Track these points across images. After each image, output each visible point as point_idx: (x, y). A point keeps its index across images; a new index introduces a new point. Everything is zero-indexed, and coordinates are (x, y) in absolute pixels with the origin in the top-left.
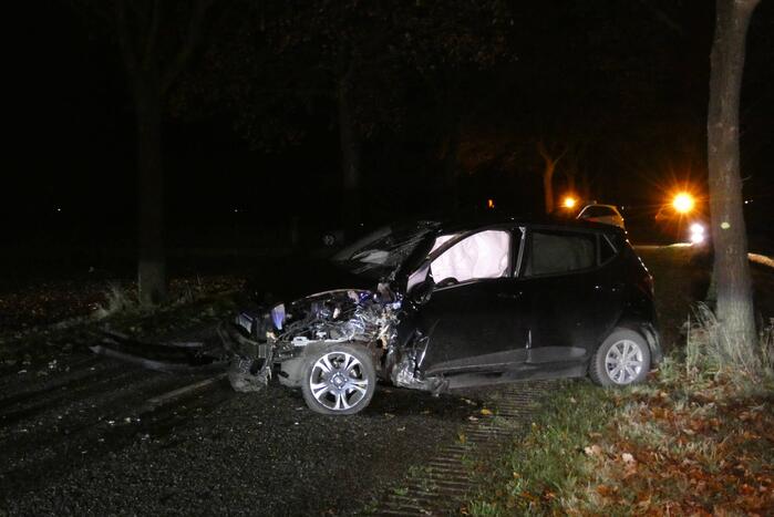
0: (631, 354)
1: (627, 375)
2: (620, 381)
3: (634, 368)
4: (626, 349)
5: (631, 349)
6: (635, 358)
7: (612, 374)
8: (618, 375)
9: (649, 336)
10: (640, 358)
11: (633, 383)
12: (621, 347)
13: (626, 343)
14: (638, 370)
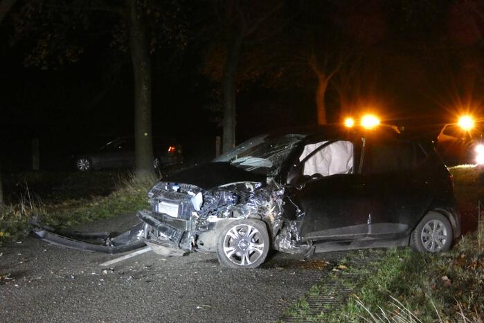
0: (439, 231)
1: (436, 246)
2: (432, 249)
3: (441, 240)
4: (435, 227)
5: (438, 226)
6: (442, 233)
7: (426, 245)
8: (430, 246)
9: (451, 217)
10: (445, 234)
11: (441, 251)
12: (432, 225)
13: (435, 222)
14: (444, 241)
